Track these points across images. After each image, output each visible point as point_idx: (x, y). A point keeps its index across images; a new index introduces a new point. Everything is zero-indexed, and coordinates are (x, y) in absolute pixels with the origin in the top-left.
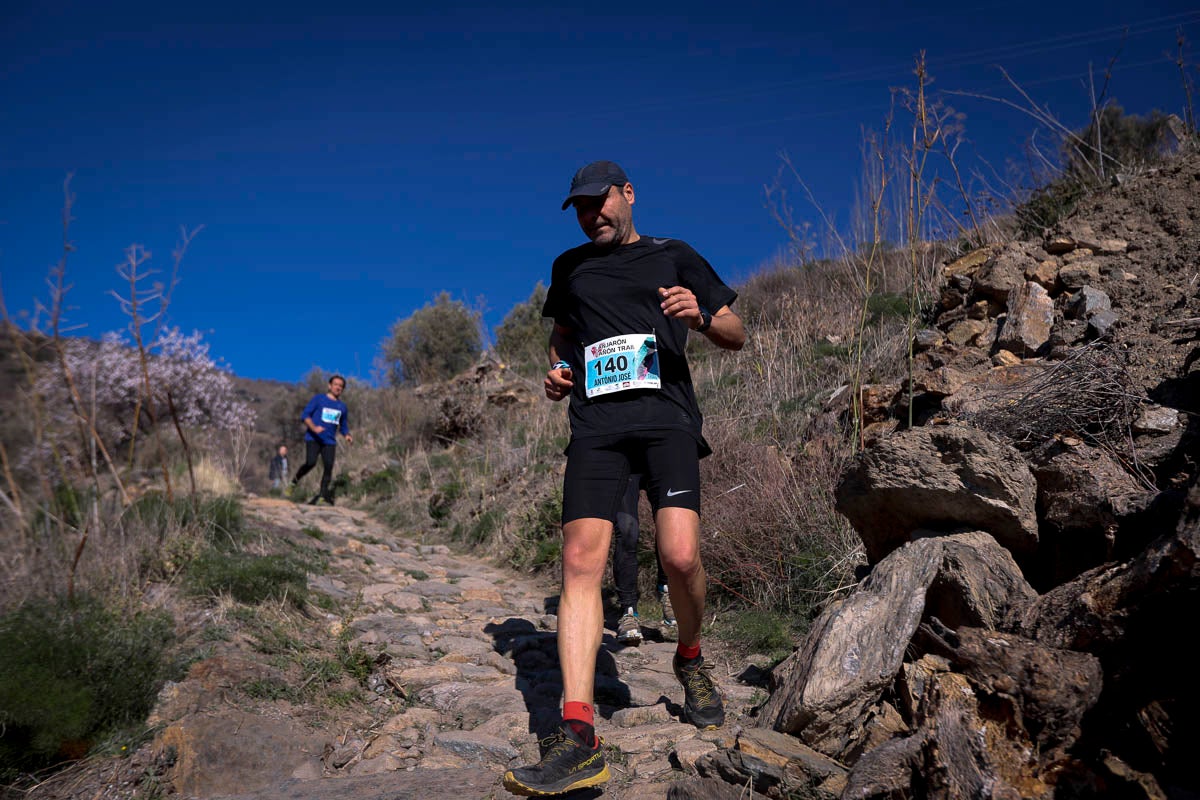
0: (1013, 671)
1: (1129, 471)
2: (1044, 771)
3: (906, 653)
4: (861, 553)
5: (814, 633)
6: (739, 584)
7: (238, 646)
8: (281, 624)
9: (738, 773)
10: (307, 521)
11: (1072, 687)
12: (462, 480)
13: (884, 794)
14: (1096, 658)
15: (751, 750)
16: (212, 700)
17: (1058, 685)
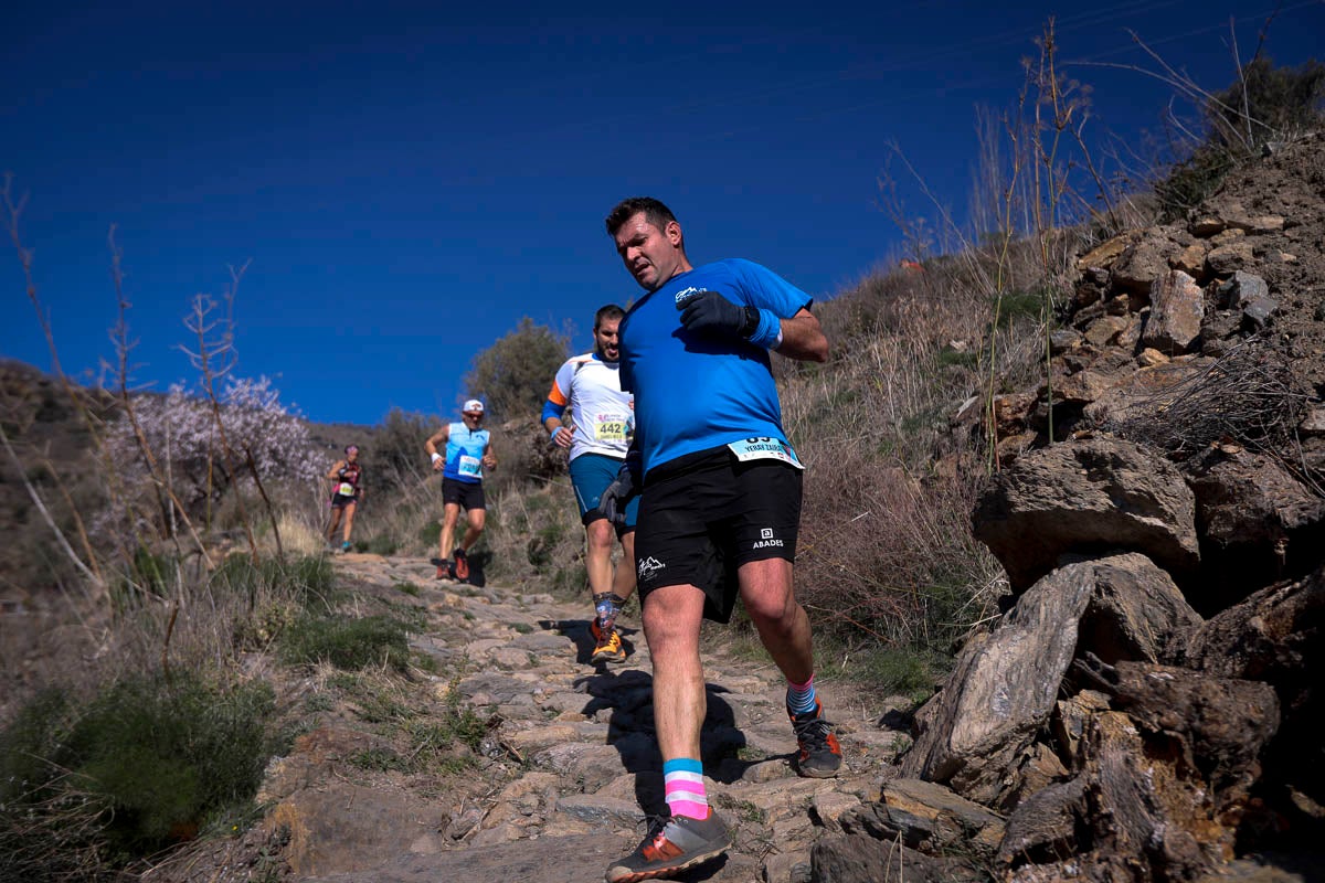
0: (1180, 706)
1: (1297, 478)
2: (1219, 813)
3: (1060, 690)
4: (1003, 581)
5: (958, 672)
6: (871, 620)
7: (342, 715)
8: (384, 689)
9: (885, 827)
10: (399, 576)
11: (1246, 720)
12: (561, 522)
13: (1046, 844)
14: (1272, 687)
15: (898, 802)
16: (321, 774)
17: (1230, 720)
